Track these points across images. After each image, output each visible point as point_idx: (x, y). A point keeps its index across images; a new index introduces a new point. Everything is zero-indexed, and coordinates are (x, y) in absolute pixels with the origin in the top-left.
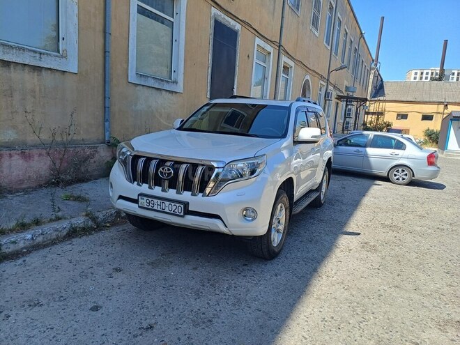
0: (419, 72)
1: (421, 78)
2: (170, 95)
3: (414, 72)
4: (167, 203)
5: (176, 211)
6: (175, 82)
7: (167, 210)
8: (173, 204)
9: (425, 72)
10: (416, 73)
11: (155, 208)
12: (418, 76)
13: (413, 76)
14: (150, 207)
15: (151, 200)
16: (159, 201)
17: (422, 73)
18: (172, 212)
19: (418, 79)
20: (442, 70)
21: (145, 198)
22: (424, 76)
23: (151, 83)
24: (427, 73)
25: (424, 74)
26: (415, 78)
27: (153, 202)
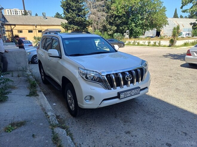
0: (9, 10)
1: (11, 13)
3: (7, 10)
4: (133, 91)
5: (137, 92)
7: (133, 94)
9: (12, 10)
10: (8, 11)
14: (126, 96)
16: (130, 92)
17: (11, 11)
18: (135, 94)
22: (12, 12)
24: (13, 11)
25: (12, 11)
26: (8, 13)
27: (127, 94)
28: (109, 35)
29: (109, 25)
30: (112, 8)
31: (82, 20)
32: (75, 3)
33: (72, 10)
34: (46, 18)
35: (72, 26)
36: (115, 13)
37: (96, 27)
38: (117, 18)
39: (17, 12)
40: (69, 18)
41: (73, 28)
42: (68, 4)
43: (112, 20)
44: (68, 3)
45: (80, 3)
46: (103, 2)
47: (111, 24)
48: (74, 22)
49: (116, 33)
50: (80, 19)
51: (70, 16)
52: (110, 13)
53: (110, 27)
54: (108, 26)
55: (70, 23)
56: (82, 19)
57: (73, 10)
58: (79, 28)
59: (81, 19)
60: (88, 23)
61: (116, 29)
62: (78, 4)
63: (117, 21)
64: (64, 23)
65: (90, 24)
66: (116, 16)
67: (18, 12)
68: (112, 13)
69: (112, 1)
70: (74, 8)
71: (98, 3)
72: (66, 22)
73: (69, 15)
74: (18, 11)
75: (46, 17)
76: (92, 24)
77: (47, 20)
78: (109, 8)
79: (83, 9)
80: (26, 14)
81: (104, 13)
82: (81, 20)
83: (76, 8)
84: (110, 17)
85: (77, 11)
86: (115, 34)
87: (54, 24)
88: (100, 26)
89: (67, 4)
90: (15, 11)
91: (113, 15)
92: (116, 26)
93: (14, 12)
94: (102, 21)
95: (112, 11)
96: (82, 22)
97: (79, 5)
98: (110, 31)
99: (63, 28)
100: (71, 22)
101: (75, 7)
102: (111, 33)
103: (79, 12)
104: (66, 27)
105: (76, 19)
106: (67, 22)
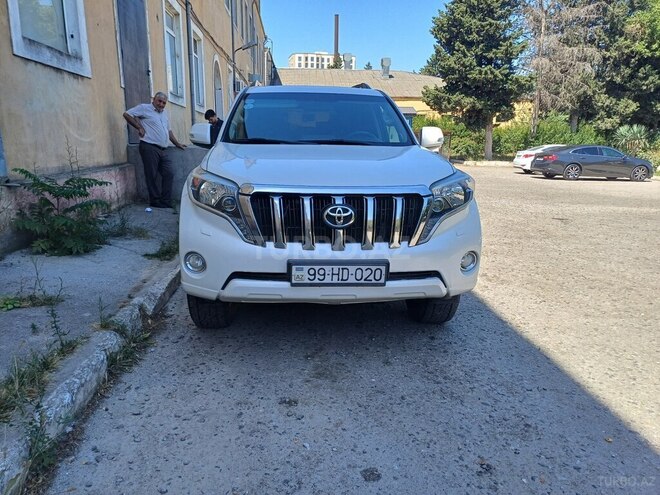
0: (303, 56)
1: (306, 65)
2: (75, 81)
3: (297, 56)
4: (352, 269)
5: (371, 277)
6: (78, 58)
7: (352, 280)
8: (364, 268)
9: (310, 56)
10: (300, 58)
11: (328, 280)
12: (303, 62)
13: (297, 62)
14: (316, 281)
15: (317, 268)
16: (336, 268)
17: (307, 59)
18: (362, 281)
19: (303, 66)
20: (337, 54)
21: (306, 268)
22: (309, 62)
23: (47, 57)
24: (312, 59)
25: (309, 59)
26: (300, 65)
27: (322, 272)
28: (599, 132)
29: (603, 97)
30: (629, 28)
31: (495, 76)
32: (480, 20)
33: (464, 42)
34: (391, 77)
35: (455, 97)
36: (639, 47)
37: (548, 100)
38: (648, 67)
39: (323, 60)
40: (452, 71)
41: (458, 103)
42: (455, 23)
43: (623, 77)
44: (455, 20)
45: (499, 18)
46: (592, 7)
47: (614, 90)
48: (465, 85)
49: (626, 127)
50: (486, 73)
51: (453, 65)
52: (618, 49)
53: (608, 102)
54: (603, 100)
55: (451, 88)
56: (497, 72)
57: (470, 45)
58: (479, 106)
59: (492, 73)
60: (515, 87)
61: (634, 112)
62: (490, 20)
63: (646, 78)
64: (432, 87)
65: (523, 89)
66: (643, 62)
67: (326, 60)
68: (628, 47)
69: (632, 2)
70: (474, 36)
71: (568, 14)
72: (439, 86)
73: (451, 61)
74: (326, 58)
75: (390, 73)
76: (530, 89)
77: (390, 81)
78: (614, 31)
79: (505, 39)
80: (337, 65)
81: (591, 51)
82: (490, 76)
83: (480, 36)
84: (616, 66)
85: (481, 46)
86: (623, 129)
87: (409, 96)
88: (565, 99)
89: (452, 25)
90: (318, 59)
91: (630, 57)
92: (635, 100)
93: (315, 62)
94: (577, 79)
95: (628, 42)
96: (494, 82)
97: (491, 25)
98: (609, 117)
99: (428, 104)
100: (458, 83)
101: (478, 33)
102: (609, 126)
103: (488, 49)
104: (435, 103)
105: (474, 75)
106: (441, 83)
